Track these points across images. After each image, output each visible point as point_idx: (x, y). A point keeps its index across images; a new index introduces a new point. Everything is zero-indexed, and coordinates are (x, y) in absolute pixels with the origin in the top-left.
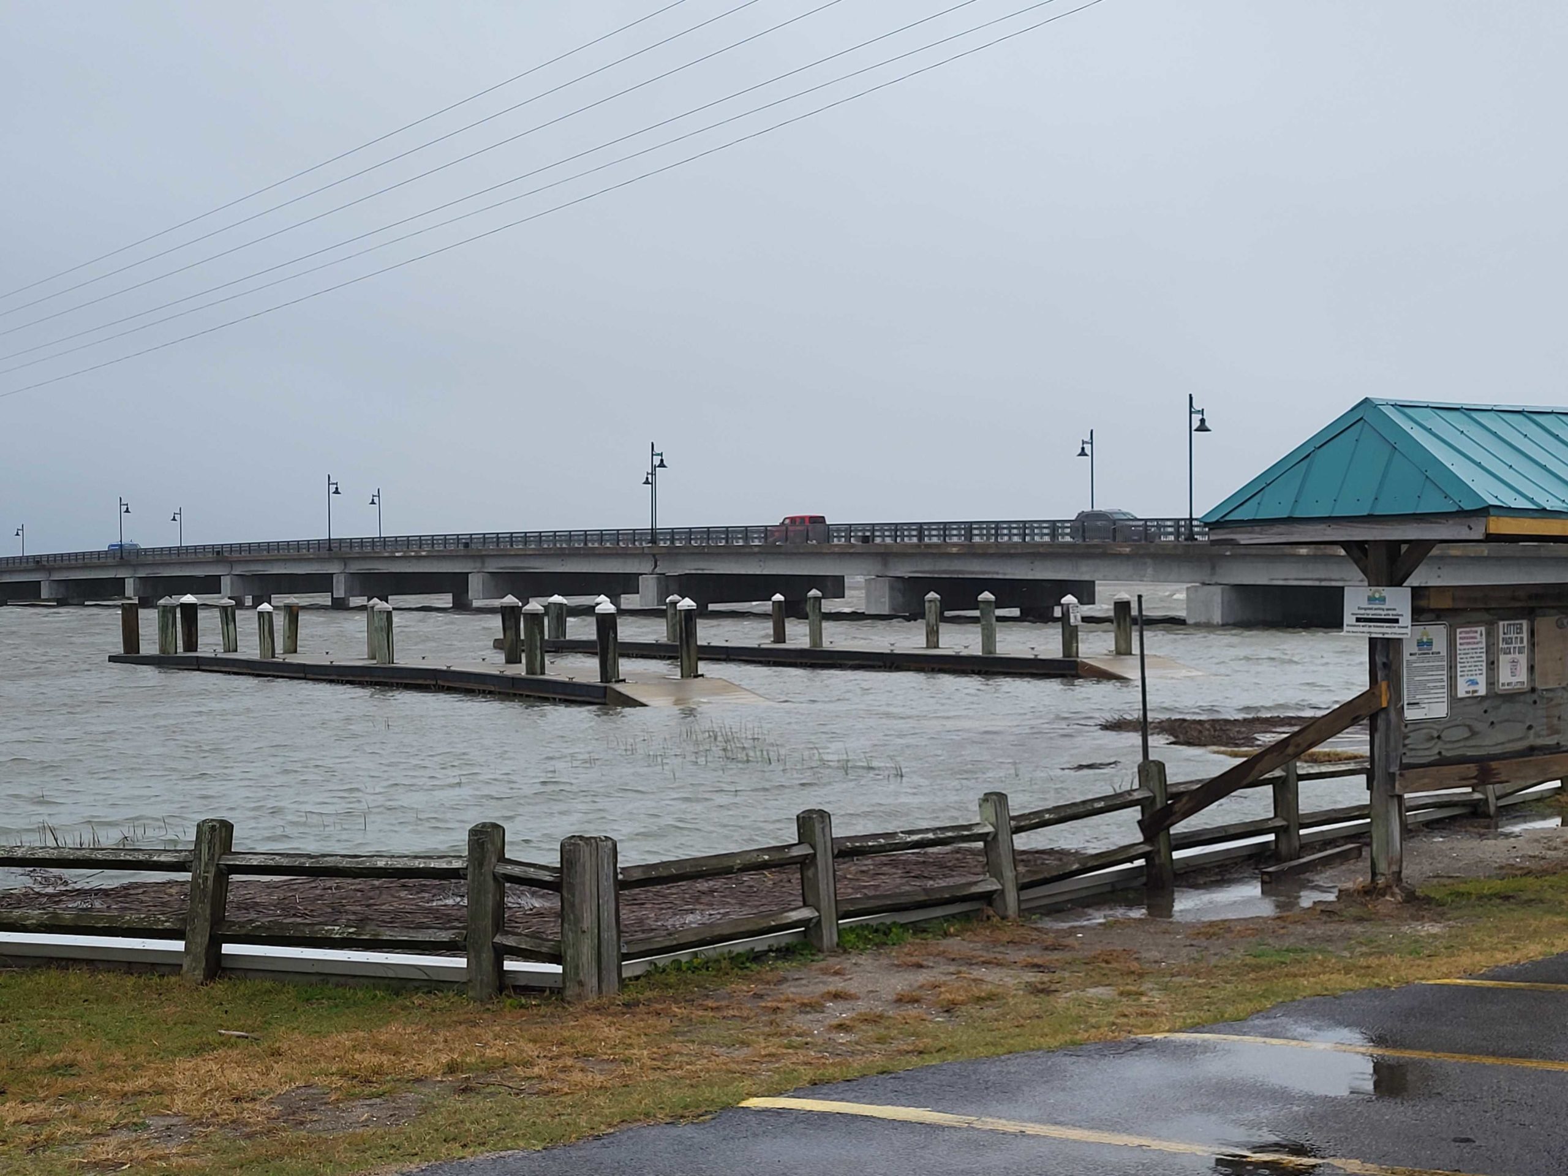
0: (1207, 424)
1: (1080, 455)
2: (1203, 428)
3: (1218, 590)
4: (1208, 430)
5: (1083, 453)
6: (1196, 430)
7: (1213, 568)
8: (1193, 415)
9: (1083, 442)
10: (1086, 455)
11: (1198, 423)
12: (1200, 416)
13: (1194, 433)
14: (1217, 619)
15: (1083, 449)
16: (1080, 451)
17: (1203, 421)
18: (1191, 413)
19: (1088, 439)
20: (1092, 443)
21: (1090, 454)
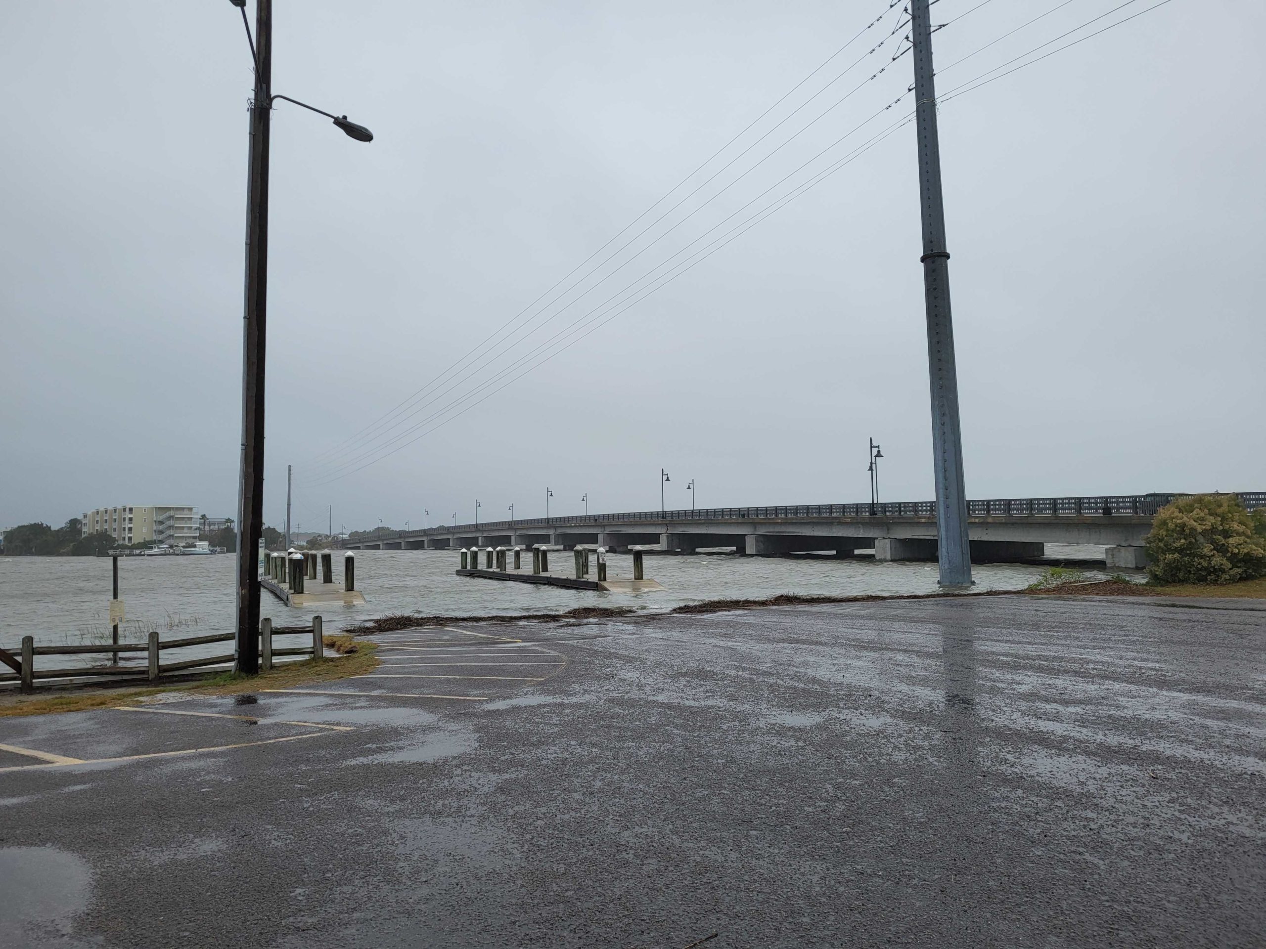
0: (881, 453)
2: (879, 455)
3: (888, 541)
7: (888, 530)
14: (889, 557)
17: (879, 452)
18: (871, 447)
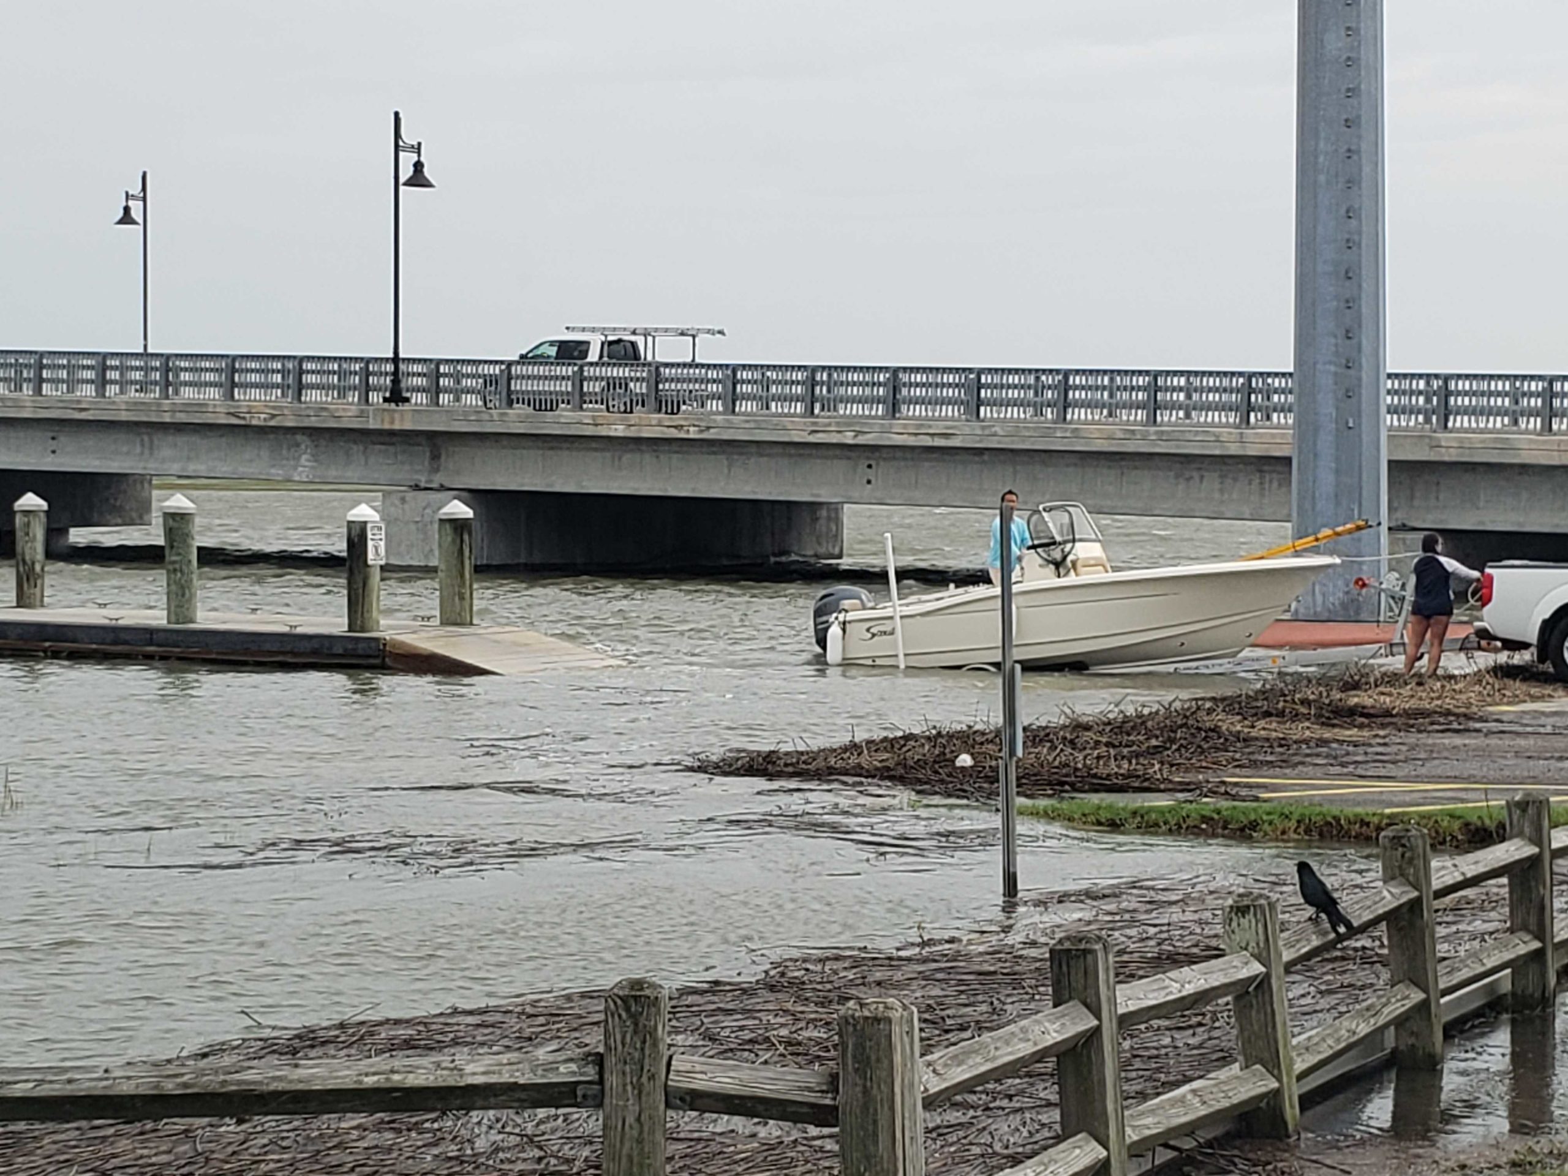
0: (430, 174)
1: (121, 222)
2: (418, 179)
4: (430, 185)
5: (126, 218)
6: (405, 184)
8: (401, 154)
9: (128, 196)
10: (134, 222)
11: (410, 171)
12: (414, 157)
13: (402, 188)
15: (127, 209)
16: (120, 214)
18: (397, 149)
19: (136, 190)
20: (144, 199)
21: (140, 220)
